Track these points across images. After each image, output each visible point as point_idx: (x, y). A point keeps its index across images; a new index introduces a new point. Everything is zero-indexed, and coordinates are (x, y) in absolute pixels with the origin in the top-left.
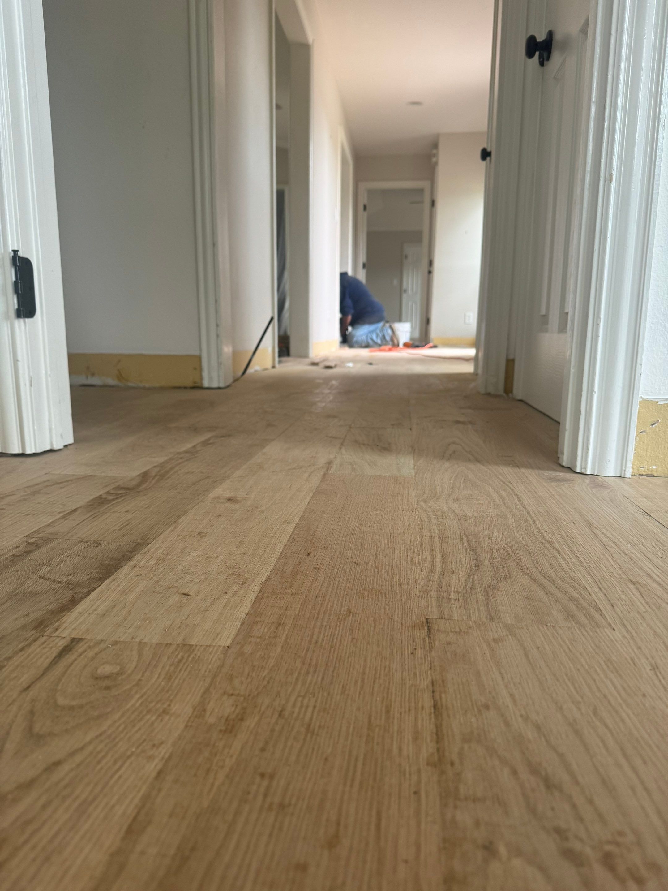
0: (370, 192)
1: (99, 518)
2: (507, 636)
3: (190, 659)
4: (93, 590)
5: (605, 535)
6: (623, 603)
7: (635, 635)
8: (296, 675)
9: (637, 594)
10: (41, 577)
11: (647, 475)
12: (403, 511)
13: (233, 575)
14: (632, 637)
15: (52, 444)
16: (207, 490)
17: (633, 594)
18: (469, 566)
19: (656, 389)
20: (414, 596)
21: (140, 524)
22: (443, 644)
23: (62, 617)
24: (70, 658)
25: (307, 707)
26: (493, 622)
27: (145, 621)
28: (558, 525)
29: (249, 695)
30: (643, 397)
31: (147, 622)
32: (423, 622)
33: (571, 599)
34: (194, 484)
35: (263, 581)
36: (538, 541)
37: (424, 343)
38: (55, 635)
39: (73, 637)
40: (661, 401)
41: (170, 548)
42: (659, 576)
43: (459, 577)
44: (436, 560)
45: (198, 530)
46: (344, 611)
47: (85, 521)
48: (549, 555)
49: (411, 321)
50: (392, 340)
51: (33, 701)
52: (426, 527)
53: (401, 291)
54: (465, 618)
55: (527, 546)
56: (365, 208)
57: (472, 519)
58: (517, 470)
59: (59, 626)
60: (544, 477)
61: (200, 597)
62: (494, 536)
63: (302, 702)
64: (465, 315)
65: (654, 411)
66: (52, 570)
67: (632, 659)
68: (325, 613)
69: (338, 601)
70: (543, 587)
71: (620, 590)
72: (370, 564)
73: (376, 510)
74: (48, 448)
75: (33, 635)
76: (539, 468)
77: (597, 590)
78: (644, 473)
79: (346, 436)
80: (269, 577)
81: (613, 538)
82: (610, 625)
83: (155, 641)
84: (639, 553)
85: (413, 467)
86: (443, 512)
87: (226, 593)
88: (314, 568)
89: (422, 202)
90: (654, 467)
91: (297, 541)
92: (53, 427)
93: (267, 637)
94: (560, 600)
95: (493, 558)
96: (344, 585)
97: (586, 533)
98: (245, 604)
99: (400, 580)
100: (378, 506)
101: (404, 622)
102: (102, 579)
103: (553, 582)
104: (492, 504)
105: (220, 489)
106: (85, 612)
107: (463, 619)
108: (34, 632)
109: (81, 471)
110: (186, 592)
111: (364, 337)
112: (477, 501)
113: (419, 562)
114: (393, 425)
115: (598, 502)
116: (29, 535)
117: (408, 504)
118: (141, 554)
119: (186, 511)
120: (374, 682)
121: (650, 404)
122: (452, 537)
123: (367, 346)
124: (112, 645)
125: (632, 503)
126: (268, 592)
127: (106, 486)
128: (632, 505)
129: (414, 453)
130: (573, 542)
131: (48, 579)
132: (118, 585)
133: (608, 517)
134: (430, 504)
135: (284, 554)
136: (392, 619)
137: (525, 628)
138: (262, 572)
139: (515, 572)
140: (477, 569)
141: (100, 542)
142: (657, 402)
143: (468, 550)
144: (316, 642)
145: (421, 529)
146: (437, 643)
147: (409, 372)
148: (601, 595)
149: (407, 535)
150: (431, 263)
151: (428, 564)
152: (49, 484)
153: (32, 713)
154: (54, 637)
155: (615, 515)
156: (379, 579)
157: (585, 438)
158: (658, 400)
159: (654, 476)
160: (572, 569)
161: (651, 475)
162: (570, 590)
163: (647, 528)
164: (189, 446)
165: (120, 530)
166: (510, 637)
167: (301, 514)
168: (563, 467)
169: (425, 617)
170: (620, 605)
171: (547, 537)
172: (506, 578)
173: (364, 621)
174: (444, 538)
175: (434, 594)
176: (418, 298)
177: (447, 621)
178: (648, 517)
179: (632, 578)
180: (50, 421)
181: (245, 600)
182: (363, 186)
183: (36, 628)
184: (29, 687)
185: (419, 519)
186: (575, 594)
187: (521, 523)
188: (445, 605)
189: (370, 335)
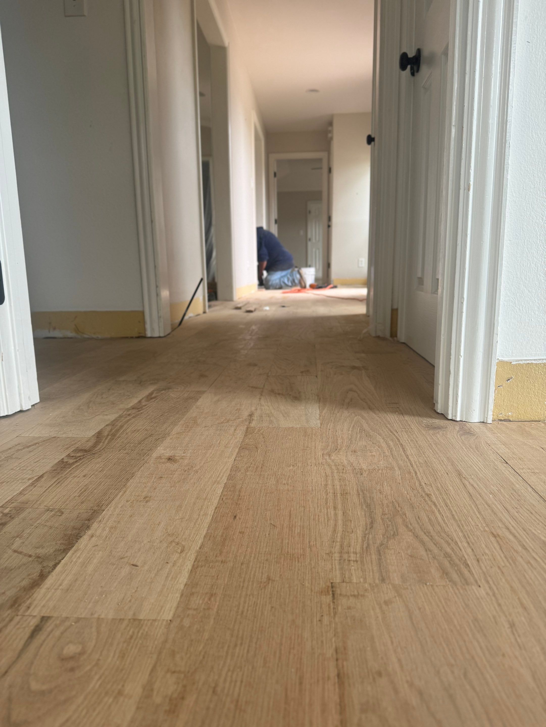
0: (280, 162)
1: (62, 484)
2: (395, 597)
3: (140, 634)
4: (58, 563)
5: (472, 485)
6: (487, 557)
7: (496, 591)
8: (226, 648)
9: (498, 548)
10: (15, 551)
11: (505, 420)
12: (311, 466)
13: (173, 543)
14: (494, 595)
15: (21, 406)
16: (151, 449)
17: (494, 548)
18: (365, 524)
19: (510, 352)
20: (321, 560)
21: (95, 489)
22: (345, 609)
23: (33, 594)
24: (40, 637)
25: (236, 681)
26: (384, 583)
27: (102, 595)
28: (435, 476)
29: (189, 672)
30: (500, 359)
31: (104, 596)
32: (328, 587)
33: (447, 555)
34: (140, 443)
35: (198, 548)
36: (419, 494)
37: (326, 285)
38: (27, 614)
39: (42, 615)
40: (513, 362)
41: (121, 515)
42: (514, 528)
43: (357, 536)
44: (339, 519)
45: (144, 494)
46: (264, 580)
47: (51, 488)
48: (428, 509)
49: (316, 267)
50: (300, 283)
51: (10, 686)
52: (330, 483)
53: (307, 240)
54: (362, 580)
55: (411, 499)
56: (275, 175)
57: (367, 472)
58: (401, 417)
59: (30, 604)
60: (423, 425)
61: (146, 567)
62: (384, 491)
63: (231, 677)
64: (358, 261)
65: (508, 369)
66: (23, 543)
67: (494, 617)
68: (249, 581)
69: (260, 567)
70: (423, 543)
71: (484, 543)
72: (285, 525)
73: (290, 466)
74: (19, 409)
75: (9, 614)
76: (420, 415)
77: (466, 545)
78: (502, 419)
79: (264, 386)
80: (203, 543)
81: (478, 488)
82: (476, 582)
83: (110, 616)
84: (499, 503)
85: (319, 417)
86: (343, 466)
87: (167, 563)
88: (239, 532)
89: (321, 168)
90: (510, 414)
91: (225, 503)
92: (22, 392)
93: (202, 609)
94: (437, 557)
95: (384, 514)
96: (264, 550)
97: (457, 484)
98: (183, 575)
99: (310, 543)
100: (291, 461)
101: (313, 589)
102: (65, 551)
103: (432, 538)
104: (382, 456)
105: (162, 448)
106: (52, 587)
107: (360, 582)
108: (9, 611)
109: (46, 433)
110: (134, 563)
111: (278, 281)
112: (370, 452)
113: (325, 521)
114: (302, 372)
115: (466, 450)
116: (3, 505)
117: (315, 459)
118: (97, 522)
119: (133, 473)
120: (290, 652)
121: (505, 364)
122: (351, 493)
123: (280, 288)
124: (75, 623)
125: (493, 450)
126: (202, 560)
127: (67, 448)
128: (493, 453)
129: (319, 401)
130: (447, 494)
131: (21, 553)
132: (79, 557)
133: (474, 466)
134: (332, 458)
135: (214, 518)
136: (303, 585)
137: (409, 587)
138: (197, 539)
139: (402, 529)
140: (372, 527)
141: (63, 510)
142: (511, 363)
143: (364, 507)
144: (242, 612)
145: (326, 485)
146: (340, 608)
147: (314, 315)
148: (469, 550)
149: (315, 492)
150: (329, 219)
151: (332, 522)
152: (20, 448)
153: (10, 700)
154: (27, 615)
155: (480, 463)
156: (292, 541)
157: (455, 392)
158: (512, 361)
159: (510, 421)
160: (446, 523)
161: (507, 420)
162: (445, 546)
163: (505, 477)
164: (134, 401)
165: (79, 496)
166: (397, 598)
167: (228, 472)
168: (438, 413)
169: (330, 582)
170: (484, 559)
171: (426, 490)
172: (394, 535)
173: (281, 589)
174: (344, 494)
175: (337, 556)
176: (320, 245)
177: (348, 584)
178: (505, 465)
179: (493, 531)
180: (19, 387)
181: (183, 570)
182: (274, 157)
183: (12, 606)
184: (6, 672)
185: (324, 475)
186: (449, 550)
187: (405, 475)
188: (346, 567)
189: (282, 279)
